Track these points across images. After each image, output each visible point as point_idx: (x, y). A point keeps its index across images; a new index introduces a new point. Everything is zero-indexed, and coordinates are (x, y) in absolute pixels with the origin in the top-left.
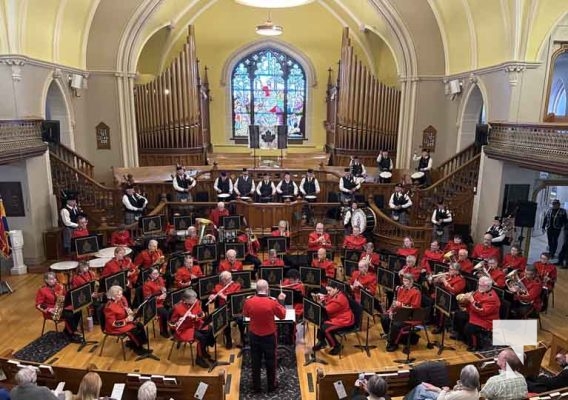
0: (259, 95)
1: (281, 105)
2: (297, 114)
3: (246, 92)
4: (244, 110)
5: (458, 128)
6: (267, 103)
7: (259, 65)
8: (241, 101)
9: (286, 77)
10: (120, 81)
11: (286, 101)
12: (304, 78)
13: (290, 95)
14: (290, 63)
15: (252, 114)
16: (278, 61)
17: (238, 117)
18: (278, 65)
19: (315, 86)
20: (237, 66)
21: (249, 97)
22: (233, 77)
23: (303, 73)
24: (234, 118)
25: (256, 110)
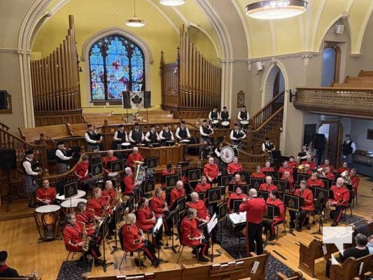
0: (110, 69)
1: (128, 77)
2: (139, 83)
3: (100, 67)
4: (99, 79)
5: (262, 91)
6: (116, 75)
7: (109, 46)
8: (97, 72)
9: (130, 56)
10: (21, 58)
11: (130, 73)
12: (143, 58)
13: (134, 69)
14: (132, 46)
15: (106, 83)
16: (124, 44)
17: (95, 85)
18: (124, 47)
19: (152, 63)
20: (93, 46)
21: (103, 70)
22: (90, 55)
23: (142, 53)
24: (91, 86)
25: (108, 79)
